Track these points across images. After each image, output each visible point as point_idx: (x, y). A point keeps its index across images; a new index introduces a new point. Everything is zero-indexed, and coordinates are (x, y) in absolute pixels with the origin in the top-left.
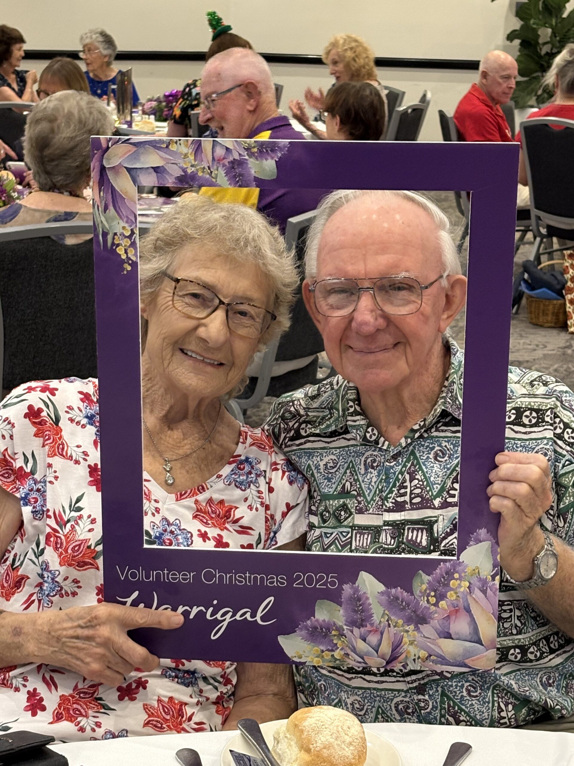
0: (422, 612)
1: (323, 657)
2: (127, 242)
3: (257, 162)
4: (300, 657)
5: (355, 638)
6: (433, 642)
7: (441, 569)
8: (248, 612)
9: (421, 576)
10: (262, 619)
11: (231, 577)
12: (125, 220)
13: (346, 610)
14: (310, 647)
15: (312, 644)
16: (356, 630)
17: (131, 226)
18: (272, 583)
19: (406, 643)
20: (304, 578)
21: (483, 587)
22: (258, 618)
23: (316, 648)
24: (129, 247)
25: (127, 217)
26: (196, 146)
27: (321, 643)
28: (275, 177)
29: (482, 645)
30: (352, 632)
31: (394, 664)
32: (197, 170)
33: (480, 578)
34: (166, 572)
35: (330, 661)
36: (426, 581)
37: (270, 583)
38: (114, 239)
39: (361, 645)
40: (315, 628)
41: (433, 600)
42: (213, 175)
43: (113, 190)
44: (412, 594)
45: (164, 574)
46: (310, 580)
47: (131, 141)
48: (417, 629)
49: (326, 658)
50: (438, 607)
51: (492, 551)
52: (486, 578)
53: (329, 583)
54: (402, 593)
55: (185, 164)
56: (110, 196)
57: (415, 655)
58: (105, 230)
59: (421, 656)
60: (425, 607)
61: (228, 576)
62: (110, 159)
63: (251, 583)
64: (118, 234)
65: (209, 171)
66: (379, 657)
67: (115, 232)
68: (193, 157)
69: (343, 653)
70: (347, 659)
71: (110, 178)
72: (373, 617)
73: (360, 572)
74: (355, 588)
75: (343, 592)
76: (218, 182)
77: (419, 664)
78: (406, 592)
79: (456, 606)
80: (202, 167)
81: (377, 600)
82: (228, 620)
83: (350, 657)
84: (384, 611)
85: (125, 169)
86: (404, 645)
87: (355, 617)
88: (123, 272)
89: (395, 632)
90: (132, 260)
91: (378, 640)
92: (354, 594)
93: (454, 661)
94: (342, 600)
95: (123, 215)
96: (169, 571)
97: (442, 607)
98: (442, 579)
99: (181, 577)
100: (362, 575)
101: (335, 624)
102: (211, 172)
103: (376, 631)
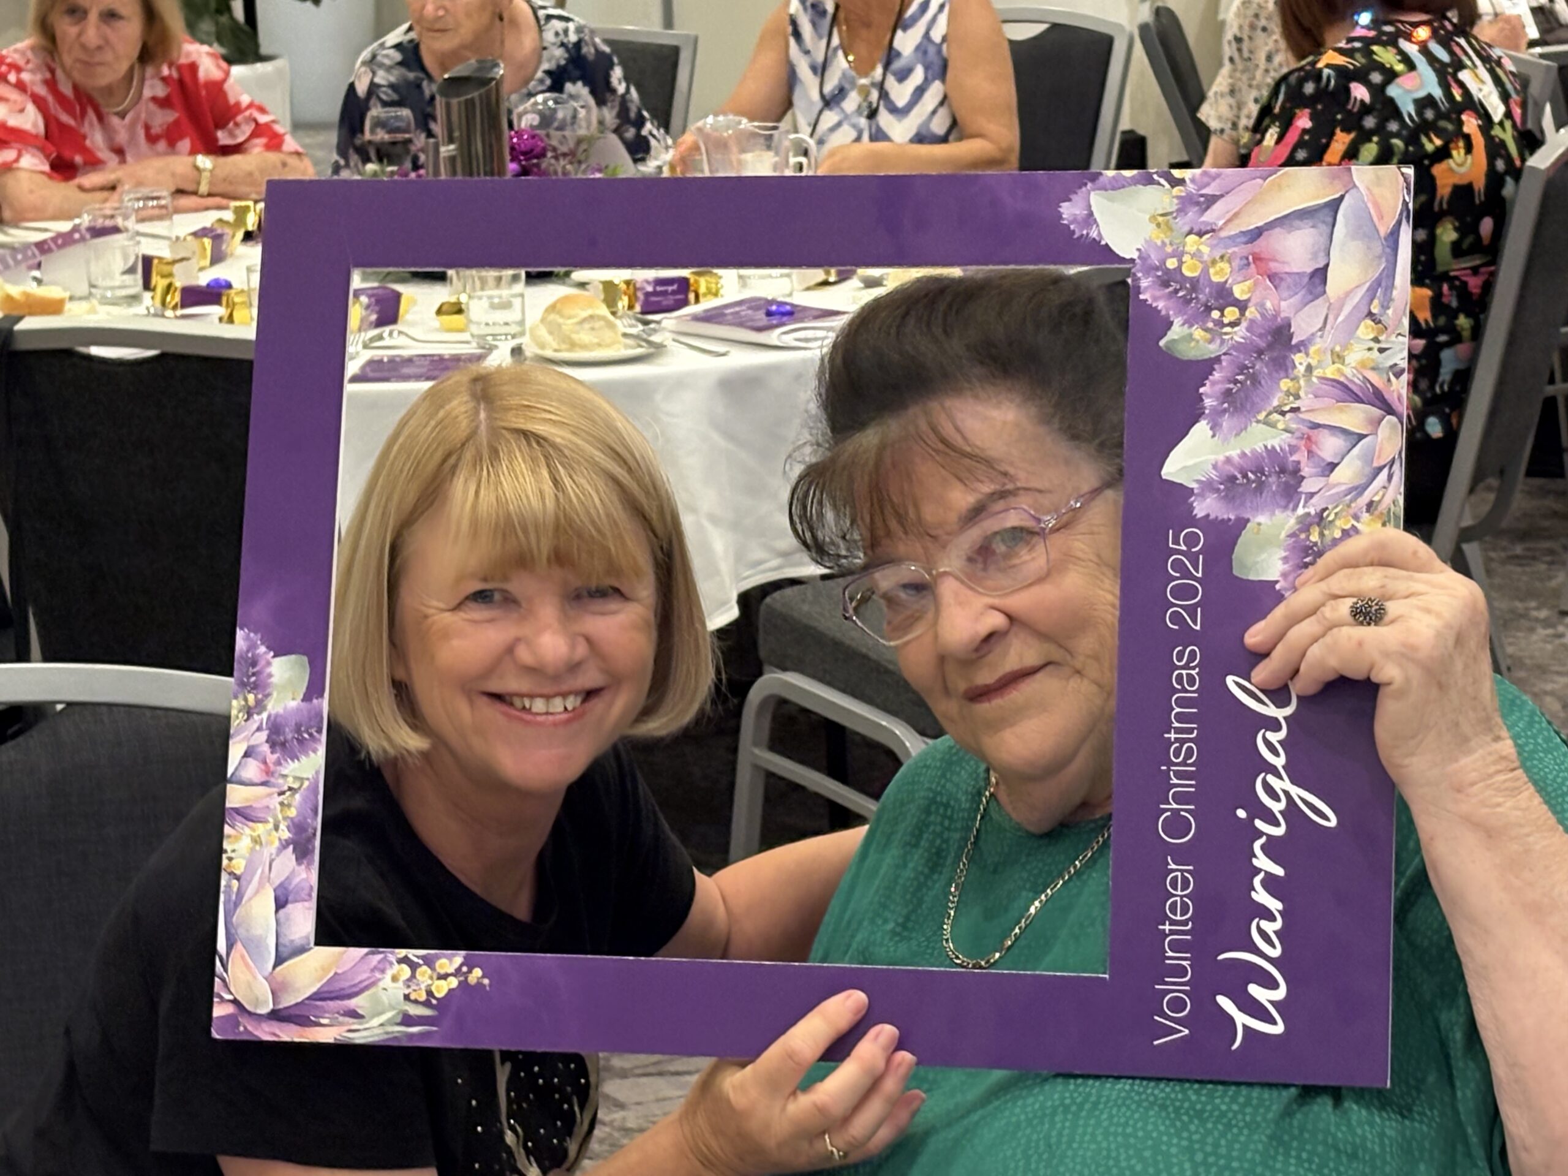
0: (1260, 336)
2: (423, 973)
3: (275, 694)
5: (1327, 486)
6: (1335, 308)
7: (1155, 299)
8: (1264, 738)
9: (1174, 340)
10: (1281, 703)
11: (1179, 775)
12: (378, 975)
13: (1256, 510)
16: (1309, 486)
17: (391, 964)
18: (1191, 680)
19: (1339, 370)
20: (1178, 606)
21: (1198, 203)
22: (1281, 714)
24: (433, 969)
25: (373, 970)
26: (239, 818)
28: (305, 659)
29: (1341, 199)
30: (1311, 495)
31: (1392, 398)
32: (285, 818)
33: (1178, 211)
34: (1167, 927)
36: (1186, 330)
37: (1191, 684)
38: (416, 1002)
39: (1346, 474)
41: (1231, 313)
42: (296, 786)
43: (318, 996)
44: (1218, 360)
45: (1172, 932)
46: (1185, 592)
48: (1303, 346)
50: (1248, 300)
51: (1114, 189)
52: (1178, 197)
53: (1190, 547)
54: (1213, 384)
55: (272, 843)
56: (331, 1004)
57: (1370, 349)
58: (399, 1020)
59: (1372, 336)
60: (1248, 329)
61: (1175, 781)
62: (257, 999)
63: (1193, 729)
64: (407, 992)
65: (288, 793)
66: (1375, 433)
67: (402, 998)
68: (260, 825)
69: (1367, 515)
70: (1383, 507)
71: (293, 1002)
72: (1273, 447)
73: (1164, 477)
74: (1203, 489)
75: (1212, 517)
76: (310, 776)
77: (1393, 338)
78: (1211, 374)
79: (1245, 262)
80: (278, 807)
81: (1232, 440)
82: (1287, 785)
83: (1376, 498)
84: (1258, 422)
85: (279, 969)
86: (1343, 375)
87: (1274, 488)
88: (484, 986)
89: (1311, 396)
90: (462, 965)
91: (1333, 435)
92: (1218, 490)
93: (1384, 260)
94: (1232, 517)
95: (369, 978)
96: (1164, 918)
97: (1249, 291)
98: (1181, 294)
99: (1179, 893)
100: (1169, 474)
101: (1292, 535)
102: (290, 789)
103: (1309, 439)
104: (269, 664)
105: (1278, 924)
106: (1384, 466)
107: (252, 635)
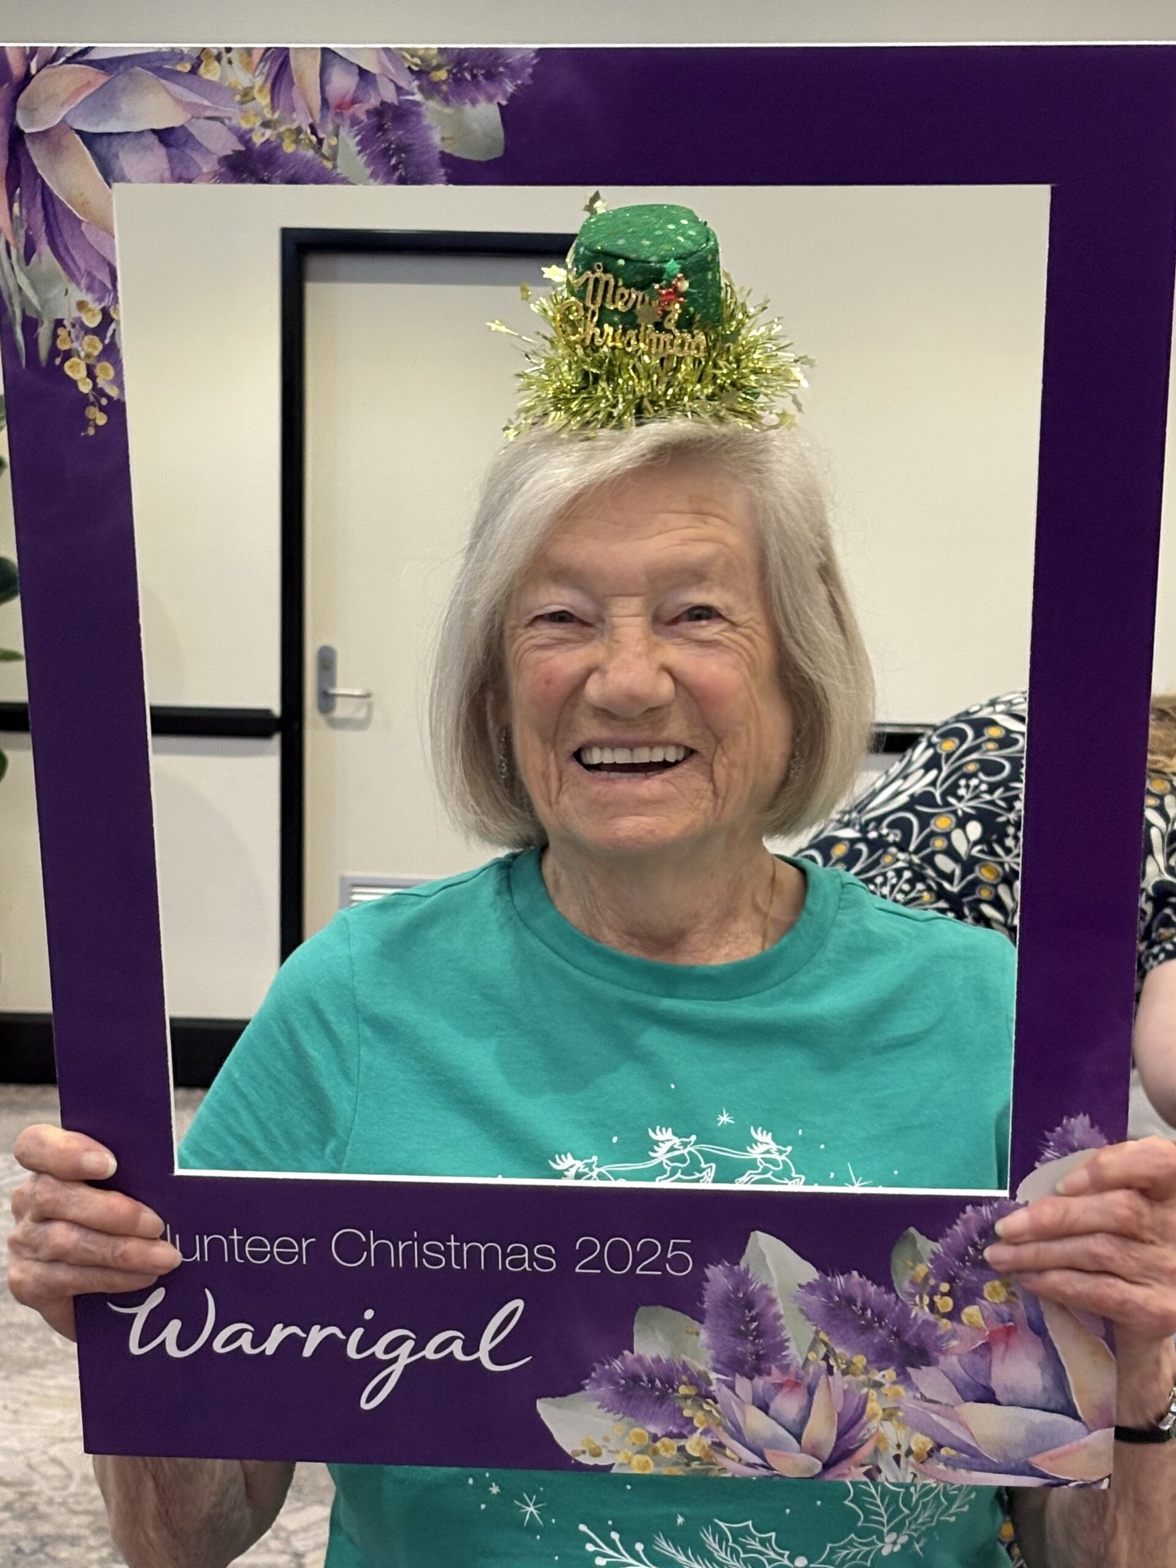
0: (917, 1335)
1: (655, 1452)
2: (92, 346)
3: (448, 110)
4: (596, 1454)
5: (741, 1403)
6: (948, 1411)
7: (966, 1223)
8: (456, 1338)
9: (914, 1242)
10: (496, 1355)
11: (408, 1251)
12: (84, 282)
13: (715, 1333)
14: (621, 1426)
15: (628, 1419)
16: (743, 1385)
17: (101, 301)
18: (520, 1263)
19: (875, 1415)
20: (602, 1249)
22: (483, 1354)
23: (637, 1430)
24: (100, 358)
25: (89, 274)
26: (275, 67)
27: (651, 1418)
28: (498, 152)
29: (1076, 1417)
30: (732, 1387)
31: (843, 1467)
32: (280, 136)
34: (235, 1237)
35: (676, 1464)
36: (927, 1255)
37: (513, 1263)
38: (55, 336)
39: (756, 1422)
40: (635, 1379)
41: (946, 1304)
42: (325, 149)
43: (48, 199)
44: (890, 1289)
45: (231, 1243)
46: (618, 1256)
47: (92, 56)
48: (904, 1378)
49: (663, 1454)
50: (960, 1322)
53: (669, 1261)
54: (863, 1286)
55: (245, 117)
56: (39, 217)
57: (899, 1446)
58: (30, 313)
59: (914, 1448)
60: (926, 1322)
61: (401, 1248)
62: (36, 109)
63: (461, 1265)
64: (66, 323)
65: (314, 139)
66: (802, 1451)
67: (59, 317)
68: (268, 100)
69: (710, 1443)
70: (719, 1459)
71: (36, 162)
72: (787, 1348)
73: (752, 1234)
74: (738, 1274)
75: (706, 1284)
76: (339, 171)
77: (911, 1470)
78: (874, 1282)
79: (1006, 1317)
80: (294, 126)
81: (797, 1306)
82: (404, 1360)
83: (728, 1451)
84: (817, 1333)
85: (77, 137)
86: (870, 1419)
87: (738, 1349)
88: (85, 430)
89: (846, 1386)
90: (109, 397)
91: (801, 1409)
92: (736, 1290)
93: (1002, 1461)
94: (705, 1306)
95: (79, 269)
96: (245, 1235)
97: (970, 1322)
98: (970, 1250)
99: (275, 1250)
100: (757, 1240)
101: (685, 1367)
102: (320, 141)
103: (796, 1384)
104: (490, 98)
105: (248, 1350)
107: (530, 70)
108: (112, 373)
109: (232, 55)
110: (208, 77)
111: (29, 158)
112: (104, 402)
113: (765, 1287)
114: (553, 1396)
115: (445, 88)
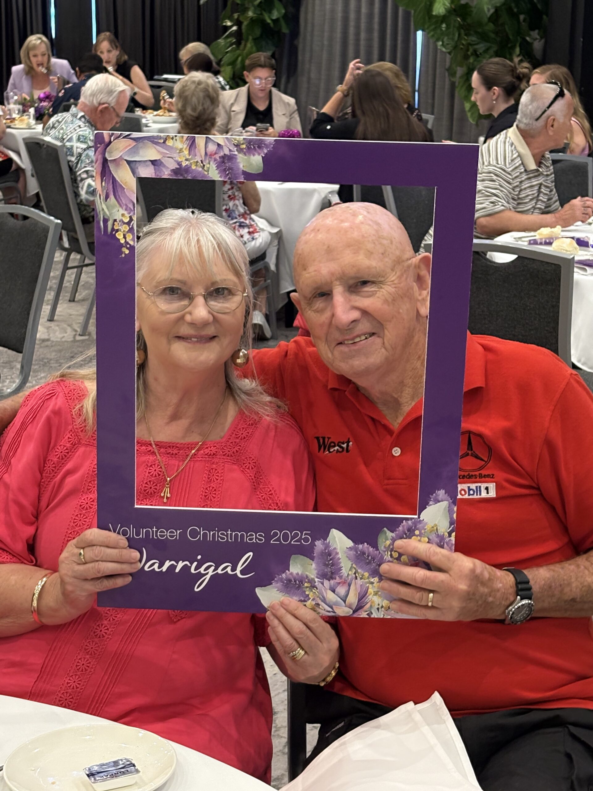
2: (125, 228)
3: (246, 157)
5: (326, 589)
7: (403, 526)
8: (229, 566)
9: (386, 533)
10: (242, 572)
11: (214, 535)
12: (124, 207)
13: (317, 564)
14: (284, 597)
15: (286, 595)
16: (326, 583)
17: (129, 213)
18: (252, 539)
19: (371, 594)
20: (280, 535)
21: (441, 542)
22: (238, 572)
24: (128, 232)
25: (126, 205)
26: (191, 142)
27: (294, 594)
28: (261, 171)
30: (322, 584)
31: (359, 612)
32: (191, 164)
33: (438, 534)
34: (155, 529)
36: (390, 537)
37: (249, 540)
38: (114, 225)
39: (331, 596)
40: (290, 581)
41: (396, 555)
42: (205, 168)
44: (377, 549)
45: (153, 531)
46: (286, 537)
47: (132, 136)
51: (449, 511)
52: (444, 535)
53: (303, 539)
54: (368, 548)
55: (180, 158)
56: (111, 187)
57: (379, 605)
58: (106, 217)
59: (384, 605)
61: (211, 533)
62: (112, 153)
63: (232, 540)
64: (117, 220)
65: (202, 165)
66: (346, 606)
67: (115, 218)
68: (188, 152)
69: (315, 603)
70: (317, 609)
71: (111, 169)
72: (342, 570)
73: (331, 530)
74: (326, 544)
75: (315, 547)
76: (209, 174)
80: (196, 161)
81: (346, 555)
82: (211, 573)
83: (321, 607)
84: (352, 564)
85: (125, 162)
86: (369, 595)
87: (326, 570)
88: (122, 255)
89: (361, 583)
90: (130, 245)
91: (346, 591)
92: (325, 549)
94: (315, 555)
95: (123, 203)
96: (158, 529)
99: (168, 534)
100: (333, 532)
101: (307, 577)
102: (204, 166)
103: (344, 583)
104: (259, 154)
105: (157, 570)
106: (333, 609)
107: (272, 146)
108: (131, 237)
109: (177, 138)
110: (168, 144)
111: (109, 167)
112: (128, 246)
113: (335, 549)
114: (261, 587)
115: (245, 150)
